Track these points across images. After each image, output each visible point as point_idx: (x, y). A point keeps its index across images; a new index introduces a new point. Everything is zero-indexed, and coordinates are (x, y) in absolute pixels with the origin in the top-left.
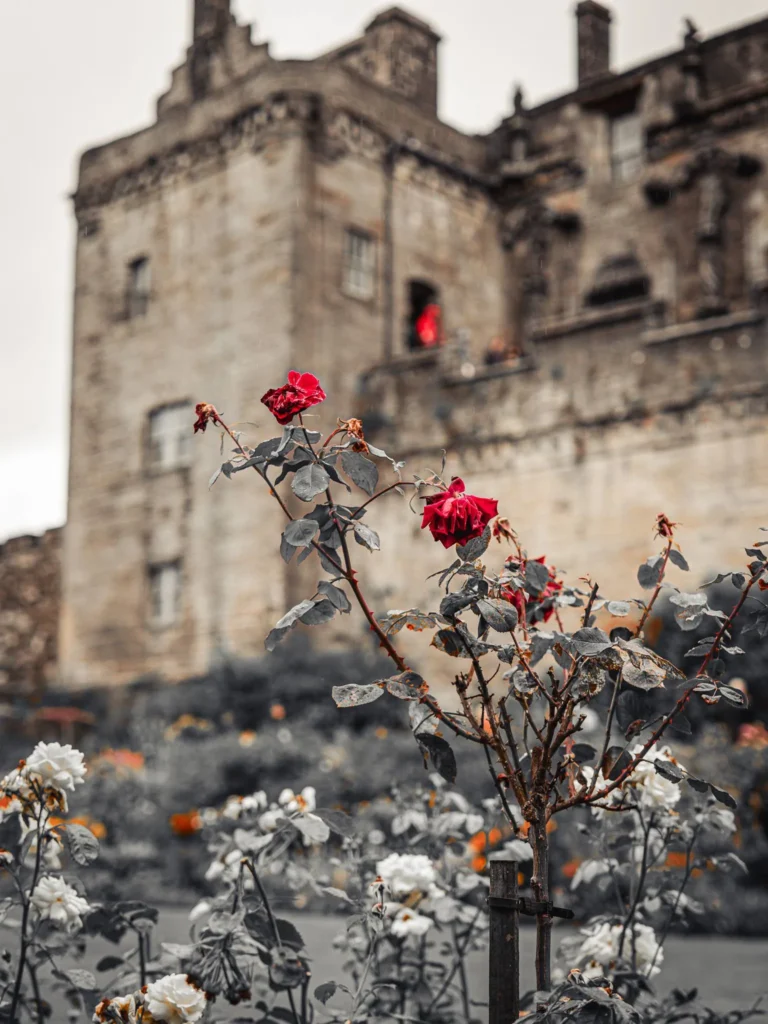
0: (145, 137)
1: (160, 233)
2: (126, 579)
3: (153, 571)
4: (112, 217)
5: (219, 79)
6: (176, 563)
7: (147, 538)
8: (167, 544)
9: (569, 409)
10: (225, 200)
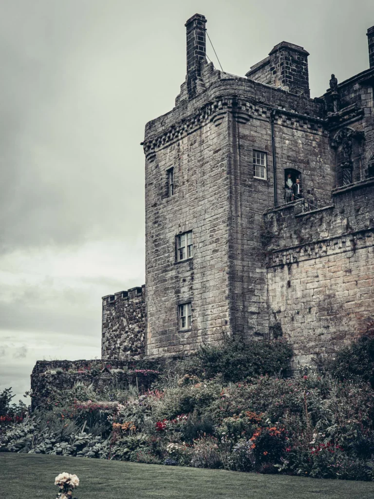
0: (171, 115)
1: (178, 158)
2: (171, 309)
3: (181, 306)
4: (160, 152)
5: (199, 89)
6: (189, 303)
7: (178, 292)
8: (185, 295)
9: (348, 227)
10: (202, 142)
